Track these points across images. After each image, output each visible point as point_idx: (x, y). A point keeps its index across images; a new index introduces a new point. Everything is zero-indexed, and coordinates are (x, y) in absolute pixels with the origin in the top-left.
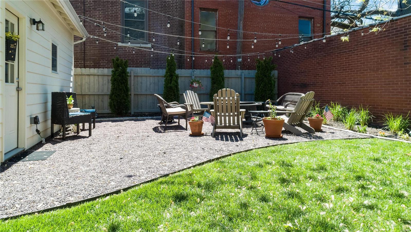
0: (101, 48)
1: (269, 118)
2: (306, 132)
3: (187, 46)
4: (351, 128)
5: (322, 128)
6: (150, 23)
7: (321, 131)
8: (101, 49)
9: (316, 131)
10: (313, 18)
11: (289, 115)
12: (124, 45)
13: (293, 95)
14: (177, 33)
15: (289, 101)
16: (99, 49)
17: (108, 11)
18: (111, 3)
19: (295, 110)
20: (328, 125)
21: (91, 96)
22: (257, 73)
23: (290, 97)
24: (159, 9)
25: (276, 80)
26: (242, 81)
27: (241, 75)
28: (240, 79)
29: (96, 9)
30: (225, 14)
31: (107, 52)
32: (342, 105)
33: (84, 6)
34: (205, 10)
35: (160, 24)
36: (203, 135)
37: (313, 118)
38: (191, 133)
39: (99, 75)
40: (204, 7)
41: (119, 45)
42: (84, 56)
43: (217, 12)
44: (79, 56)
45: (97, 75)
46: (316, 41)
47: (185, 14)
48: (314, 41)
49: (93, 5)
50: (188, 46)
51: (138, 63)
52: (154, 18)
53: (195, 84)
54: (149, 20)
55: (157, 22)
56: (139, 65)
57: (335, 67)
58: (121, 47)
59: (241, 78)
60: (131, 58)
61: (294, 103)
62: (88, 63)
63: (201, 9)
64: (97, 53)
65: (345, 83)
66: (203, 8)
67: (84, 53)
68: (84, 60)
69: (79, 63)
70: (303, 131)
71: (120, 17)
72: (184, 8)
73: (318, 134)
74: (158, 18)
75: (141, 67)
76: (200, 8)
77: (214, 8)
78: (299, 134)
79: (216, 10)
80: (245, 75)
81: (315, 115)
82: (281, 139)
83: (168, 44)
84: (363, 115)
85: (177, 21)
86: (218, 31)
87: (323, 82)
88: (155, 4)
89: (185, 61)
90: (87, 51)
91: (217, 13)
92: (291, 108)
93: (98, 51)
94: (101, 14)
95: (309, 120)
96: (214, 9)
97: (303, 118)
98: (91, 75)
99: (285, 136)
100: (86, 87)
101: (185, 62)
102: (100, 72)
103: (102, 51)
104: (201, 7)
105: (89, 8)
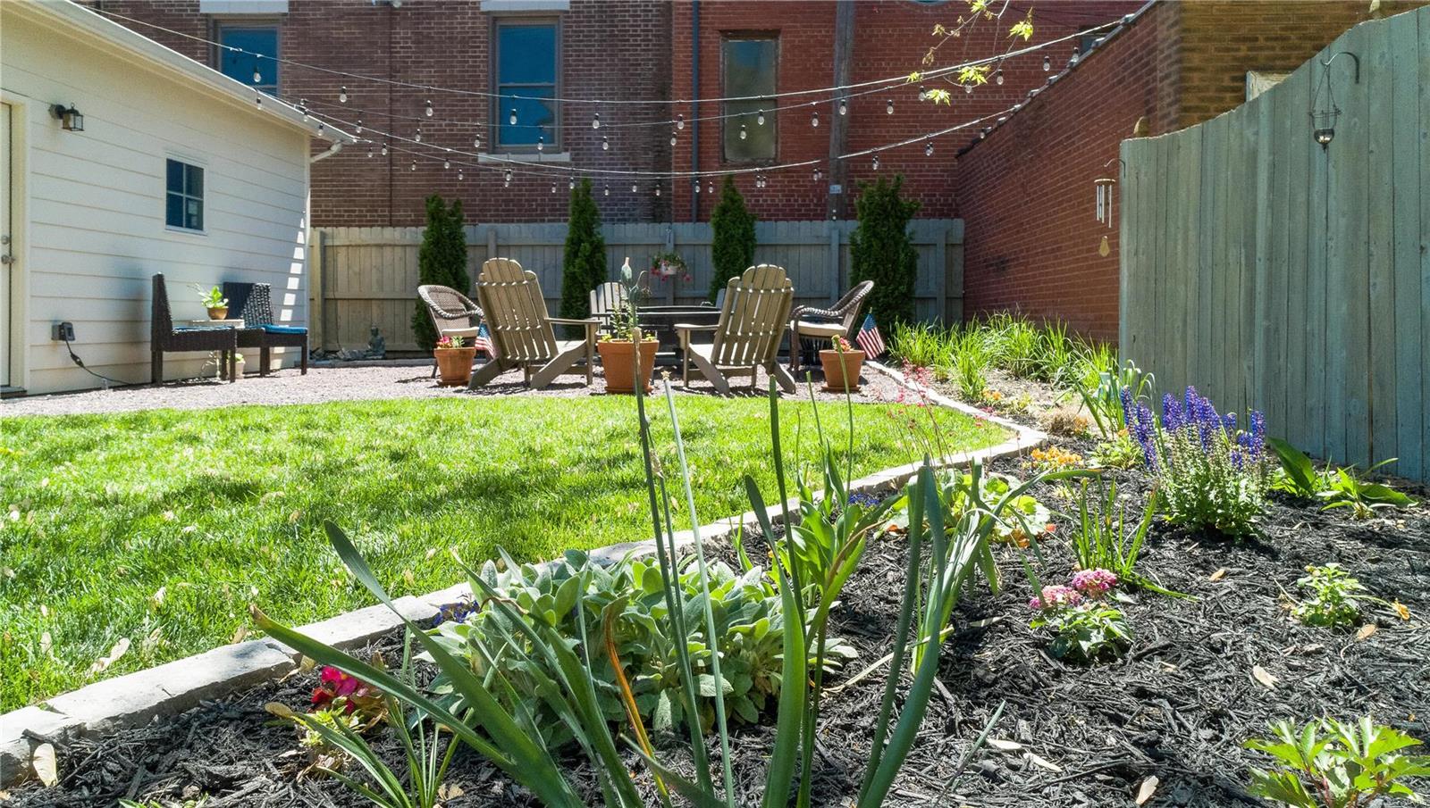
0: (434, 170)
3: (678, 153)
6: (567, 90)
8: (434, 175)
12: (494, 158)
14: (647, 114)
16: (429, 175)
17: (452, 66)
18: (460, 42)
21: (385, 302)
24: (594, 46)
25: (960, 251)
26: (830, 256)
27: (830, 237)
28: (825, 251)
29: (422, 62)
30: (802, 41)
31: (449, 180)
33: (391, 57)
34: (737, 37)
35: (596, 90)
39: (404, 246)
40: (733, 26)
41: (480, 160)
42: (391, 196)
43: (778, 38)
44: (378, 196)
45: (402, 246)
47: (671, 55)
49: (413, 52)
50: (683, 153)
51: (533, 210)
52: (579, 75)
53: (663, 266)
54: (566, 80)
55: (588, 85)
56: (537, 215)
58: (486, 165)
59: (829, 246)
60: (515, 195)
62: (400, 214)
63: (726, 33)
64: (423, 186)
66: (730, 31)
67: (391, 186)
68: (391, 206)
69: (379, 216)
71: (482, 81)
72: (668, 37)
74: (590, 75)
75: (543, 221)
76: (721, 31)
77: (769, 25)
79: (774, 33)
80: (841, 236)
83: (620, 149)
85: (648, 79)
86: (780, 100)
88: (583, 31)
89: (670, 200)
90: (399, 180)
91: (780, 42)
93: (428, 181)
94: (433, 77)
96: (768, 31)
98: (385, 245)
100: (374, 279)
101: (672, 202)
102: (408, 237)
103: (436, 180)
104: (724, 27)
105: (404, 62)
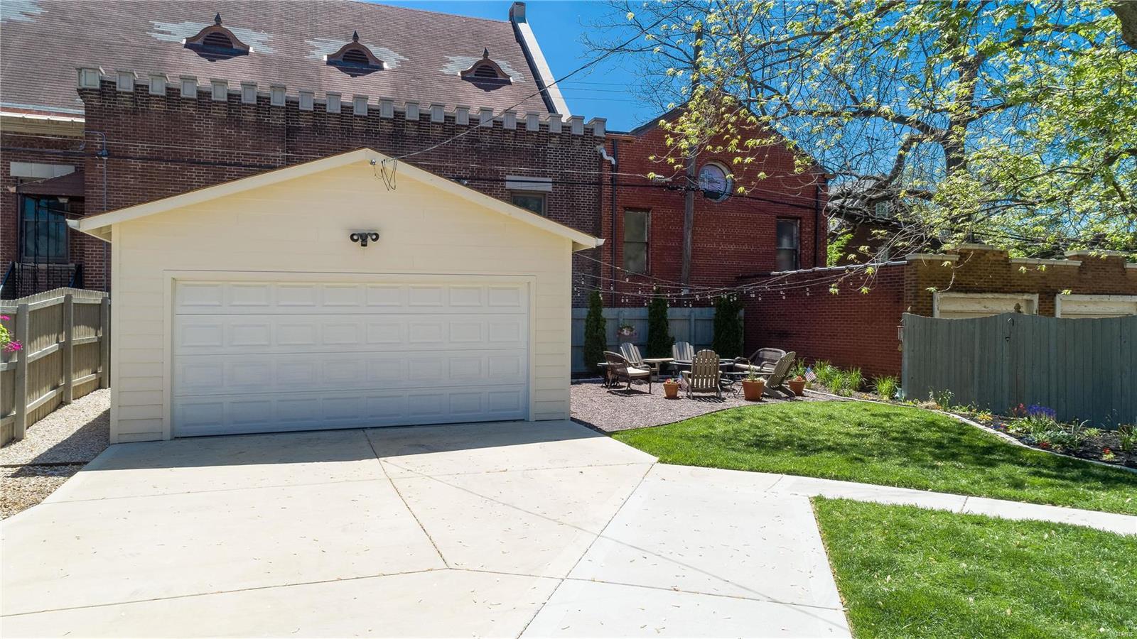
1: (748, 380)
2: (786, 395)
3: (604, 268)
4: (837, 393)
5: (803, 392)
7: (803, 395)
9: (797, 396)
10: (800, 218)
11: (767, 377)
13: (771, 351)
15: (768, 360)
19: (775, 371)
20: (812, 389)
22: (716, 314)
23: (768, 353)
24: (563, 211)
25: (742, 324)
26: (690, 324)
27: (690, 316)
28: (687, 323)
30: (661, 215)
32: (833, 365)
34: (631, 211)
36: (678, 398)
37: (794, 380)
38: (665, 396)
40: (630, 205)
43: (649, 212)
46: (802, 273)
47: (602, 218)
48: (798, 273)
53: (625, 331)
57: (825, 312)
59: (689, 320)
61: (772, 362)
65: (836, 335)
66: (628, 207)
70: (784, 395)
72: (600, 209)
73: (800, 398)
76: (625, 208)
77: (646, 206)
78: (779, 397)
79: (648, 210)
80: (695, 315)
81: (795, 379)
82: (761, 401)
84: (855, 377)
86: (650, 243)
87: (809, 332)
88: (558, 203)
91: (650, 214)
92: (769, 369)
95: (790, 383)
96: (645, 209)
97: (781, 382)
99: (764, 399)
104: (626, 205)
